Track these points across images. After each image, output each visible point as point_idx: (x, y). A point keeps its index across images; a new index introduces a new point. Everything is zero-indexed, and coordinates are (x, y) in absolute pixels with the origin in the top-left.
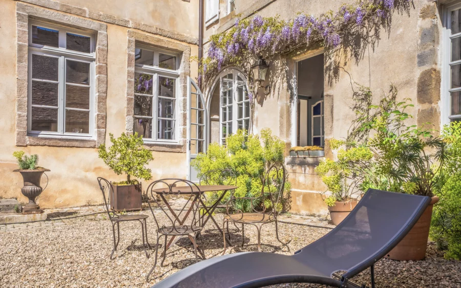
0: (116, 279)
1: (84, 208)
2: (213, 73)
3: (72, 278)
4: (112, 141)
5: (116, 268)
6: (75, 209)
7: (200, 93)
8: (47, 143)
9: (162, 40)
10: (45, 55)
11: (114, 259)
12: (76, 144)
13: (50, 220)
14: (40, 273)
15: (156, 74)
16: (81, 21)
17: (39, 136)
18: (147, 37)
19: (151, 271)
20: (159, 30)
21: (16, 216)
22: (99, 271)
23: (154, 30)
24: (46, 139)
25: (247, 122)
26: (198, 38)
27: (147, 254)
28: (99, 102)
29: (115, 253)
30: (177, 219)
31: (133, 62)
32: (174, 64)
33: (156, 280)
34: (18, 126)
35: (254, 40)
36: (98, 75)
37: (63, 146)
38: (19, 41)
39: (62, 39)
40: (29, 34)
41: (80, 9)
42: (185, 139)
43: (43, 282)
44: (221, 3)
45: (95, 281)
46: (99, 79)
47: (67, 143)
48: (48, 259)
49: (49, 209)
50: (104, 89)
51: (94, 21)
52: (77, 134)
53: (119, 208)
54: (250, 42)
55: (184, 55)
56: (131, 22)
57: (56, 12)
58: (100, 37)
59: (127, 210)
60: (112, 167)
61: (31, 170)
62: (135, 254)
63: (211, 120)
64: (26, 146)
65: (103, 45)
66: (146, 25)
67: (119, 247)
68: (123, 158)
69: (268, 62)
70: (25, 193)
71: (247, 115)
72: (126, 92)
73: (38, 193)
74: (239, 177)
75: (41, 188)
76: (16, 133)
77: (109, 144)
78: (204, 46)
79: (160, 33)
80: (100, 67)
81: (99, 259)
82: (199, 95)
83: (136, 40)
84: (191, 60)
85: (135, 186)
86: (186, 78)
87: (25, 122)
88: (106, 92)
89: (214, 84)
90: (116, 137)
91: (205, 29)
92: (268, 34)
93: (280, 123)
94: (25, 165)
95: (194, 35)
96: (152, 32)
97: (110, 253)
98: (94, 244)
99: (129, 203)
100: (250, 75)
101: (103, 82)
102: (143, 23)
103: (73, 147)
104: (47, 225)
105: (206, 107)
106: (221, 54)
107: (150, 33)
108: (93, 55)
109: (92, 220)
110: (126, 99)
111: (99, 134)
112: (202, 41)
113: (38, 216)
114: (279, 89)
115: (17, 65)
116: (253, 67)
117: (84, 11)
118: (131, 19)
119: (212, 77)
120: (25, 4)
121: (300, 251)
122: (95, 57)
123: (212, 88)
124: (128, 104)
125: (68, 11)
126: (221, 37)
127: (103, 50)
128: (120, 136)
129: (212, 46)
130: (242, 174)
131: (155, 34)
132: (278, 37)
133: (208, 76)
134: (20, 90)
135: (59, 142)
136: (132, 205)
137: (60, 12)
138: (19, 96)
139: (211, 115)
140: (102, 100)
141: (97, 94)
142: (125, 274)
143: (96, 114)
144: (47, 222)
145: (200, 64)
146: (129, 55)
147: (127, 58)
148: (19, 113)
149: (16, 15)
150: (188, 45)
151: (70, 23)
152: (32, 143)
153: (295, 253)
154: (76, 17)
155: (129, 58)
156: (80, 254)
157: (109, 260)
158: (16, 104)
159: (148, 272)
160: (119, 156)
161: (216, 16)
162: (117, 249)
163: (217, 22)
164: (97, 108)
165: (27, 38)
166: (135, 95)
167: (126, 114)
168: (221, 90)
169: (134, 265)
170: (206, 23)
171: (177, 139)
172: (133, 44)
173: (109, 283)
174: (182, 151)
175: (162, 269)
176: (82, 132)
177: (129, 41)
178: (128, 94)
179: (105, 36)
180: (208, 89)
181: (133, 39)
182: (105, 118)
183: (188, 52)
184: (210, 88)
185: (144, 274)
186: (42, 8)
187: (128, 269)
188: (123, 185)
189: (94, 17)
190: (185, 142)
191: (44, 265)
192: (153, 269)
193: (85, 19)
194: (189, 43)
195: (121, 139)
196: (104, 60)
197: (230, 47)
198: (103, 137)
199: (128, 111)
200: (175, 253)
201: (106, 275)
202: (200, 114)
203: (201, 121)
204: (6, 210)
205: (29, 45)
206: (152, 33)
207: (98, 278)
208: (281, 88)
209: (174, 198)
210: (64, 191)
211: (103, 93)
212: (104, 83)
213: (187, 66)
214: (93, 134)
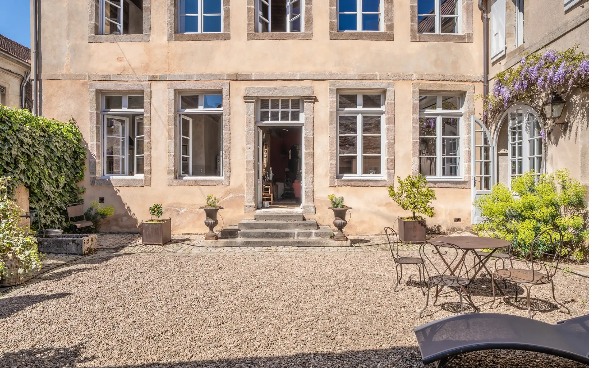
0: (397, 310)
1: (377, 237)
2: (499, 109)
3: (367, 303)
4: (399, 182)
5: (398, 301)
6: (371, 237)
7: (486, 130)
8: (349, 184)
9: (445, 84)
10: (346, 115)
11: (397, 291)
12: (371, 184)
13: (352, 246)
14: (347, 294)
15: (440, 116)
16: (373, 84)
17: (343, 178)
18: (430, 85)
19: (425, 309)
20: (441, 76)
21: (330, 241)
22: (386, 300)
23: (436, 77)
24: (348, 180)
25: (540, 159)
26: (483, 74)
27: (423, 292)
28: (388, 148)
29: (398, 286)
30: (449, 267)
31: (418, 110)
32: (458, 104)
33: (428, 317)
34: (330, 172)
35: (545, 77)
36: (387, 125)
37: (361, 186)
38: (330, 109)
39: (360, 100)
40: (337, 102)
41: (372, 75)
42: (469, 175)
43: (349, 302)
44: (508, 37)
45: (382, 308)
46: (388, 129)
47: (364, 184)
48: (352, 283)
49: (352, 235)
50: (393, 137)
51: (384, 81)
52: (371, 175)
53: (405, 240)
54: (539, 81)
55: (467, 94)
56: (414, 75)
57: (355, 81)
58: (388, 94)
59: (413, 242)
60: (400, 204)
61: (339, 208)
62: (414, 289)
63: (498, 155)
64: (336, 187)
65: (391, 100)
66: (429, 75)
67: (402, 281)
68: (409, 197)
69: (564, 97)
70: (336, 225)
71: (540, 152)
72: (411, 136)
73: (344, 225)
74: (526, 221)
75: (346, 222)
76: (329, 177)
77: (397, 185)
78: (489, 82)
79: (442, 79)
80: (388, 119)
81: (386, 289)
82: (485, 132)
83: (420, 90)
84: (475, 98)
85: (419, 222)
86: (469, 116)
87: (335, 169)
88: (394, 139)
89: (500, 122)
90: (402, 179)
91: (490, 65)
92: (562, 71)
93: (582, 163)
94: (335, 205)
95: (479, 73)
96: (434, 79)
97: (395, 285)
98: (384, 275)
99: (415, 237)
100: (542, 111)
101: (391, 131)
102: (426, 74)
103: (369, 186)
104: (350, 250)
105: (493, 143)
106: (508, 92)
107: (433, 80)
108: (383, 108)
109: (383, 249)
110: (412, 143)
111: (389, 175)
112: (487, 78)
113: (344, 243)
114: (577, 129)
115: (329, 127)
116: (545, 104)
117: (376, 75)
118: (415, 72)
119: (499, 114)
120: (335, 81)
121: (563, 322)
122: (384, 111)
123: (499, 125)
124: (413, 147)
125: (363, 78)
126: (507, 75)
127: (391, 104)
128: (406, 177)
129: (497, 84)
130: (530, 219)
131: (437, 80)
132: (576, 72)
133: (495, 112)
134: (331, 145)
135: (358, 182)
136: (417, 238)
137: (358, 81)
138: (331, 149)
139: (498, 150)
140: (391, 146)
141: (387, 141)
142: (404, 307)
143: (387, 158)
144: (350, 247)
145: (486, 102)
146: (414, 104)
147: (412, 107)
148: (331, 162)
149: (329, 91)
150: (471, 84)
151: (365, 87)
152: (340, 185)
153: (558, 323)
154: (370, 81)
155: (413, 107)
156: (373, 282)
157: (394, 292)
158: (329, 156)
159: (422, 309)
160: (405, 194)
161: (503, 51)
162: (401, 283)
163: (503, 57)
164: (387, 153)
165: (336, 106)
166: (420, 138)
167: (412, 156)
168: (510, 125)
169: (412, 300)
170: (492, 59)
171: (462, 175)
172: (417, 94)
173: (392, 313)
174: (467, 186)
175: (434, 308)
176: (376, 173)
177: (414, 92)
178: (413, 139)
179: (392, 92)
180: (494, 127)
181: (417, 89)
182: (393, 161)
183: (473, 91)
184: (496, 127)
185: (419, 311)
186: (346, 81)
187: (407, 303)
188: (409, 220)
189: (384, 78)
190: (470, 178)
191: (349, 288)
192: (426, 307)
193: (377, 81)
194: (473, 82)
195: (407, 180)
196: (392, 112)
197: (517, 85)
198: (393, 177)
199: (414, 153)
200: (448, 294)
201: (390, 305)
202: (487, 150)
203: (487, 157)
204: (324, 236)
205: (337, 110)
206: (435, 81)
207: (385, 307)
208: (579, 129)
209: (458, 232)
210: (362, 222)
211: (392, 140)
212: (393, 131)
213: (472, 104)
214: (384, 175)
